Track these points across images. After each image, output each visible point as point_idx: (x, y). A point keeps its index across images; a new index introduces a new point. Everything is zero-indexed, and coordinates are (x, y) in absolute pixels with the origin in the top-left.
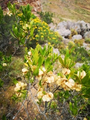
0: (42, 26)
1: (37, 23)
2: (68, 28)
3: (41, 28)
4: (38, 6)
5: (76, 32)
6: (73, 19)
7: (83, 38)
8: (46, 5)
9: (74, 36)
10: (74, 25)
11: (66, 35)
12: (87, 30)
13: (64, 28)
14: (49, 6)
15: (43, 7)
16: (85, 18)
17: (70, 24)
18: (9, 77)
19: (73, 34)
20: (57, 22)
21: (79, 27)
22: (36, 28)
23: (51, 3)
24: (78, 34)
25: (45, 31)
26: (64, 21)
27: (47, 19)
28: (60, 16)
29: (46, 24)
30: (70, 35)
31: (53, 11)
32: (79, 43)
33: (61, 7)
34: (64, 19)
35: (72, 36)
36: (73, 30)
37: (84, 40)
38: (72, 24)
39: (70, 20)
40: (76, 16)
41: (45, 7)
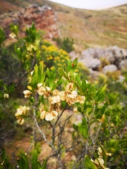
0: (59, 56)
1: (52, 52)
2: (96, 56)
3: (58, 58)
4: (54, 31)
5: (107, 61)
6: (102, 45)
7: (119, 69)
8: (65, 30)
9: (106, 67)
10: (104, 52)
11: (94, 66)
12: (123, 59)
13: (91, 58)
14: (69, 31)
15: (61, 32)
16: (118, 42)
17: (98, 51)
18: (15, 127)
19: (104, 64)
20: (80, 49)
21: (111, 55)
22: (51, 58)
23: (71, 27)
24: (111, 63)
25: (63, 61)
26: (90, 49)
27: (66, 46)
28: (84, 42)
29: (64, 52)
30: (100, 66)
31: (75, 36)
32: (113, 76)
33: (85, 30)
34: (90, 45)
35: (103, 67)
36: (103, 59)
37: (119, 72)
38: (102, 51)
39: (99, 47)
40: (106, 41)
41: (64, 32)
